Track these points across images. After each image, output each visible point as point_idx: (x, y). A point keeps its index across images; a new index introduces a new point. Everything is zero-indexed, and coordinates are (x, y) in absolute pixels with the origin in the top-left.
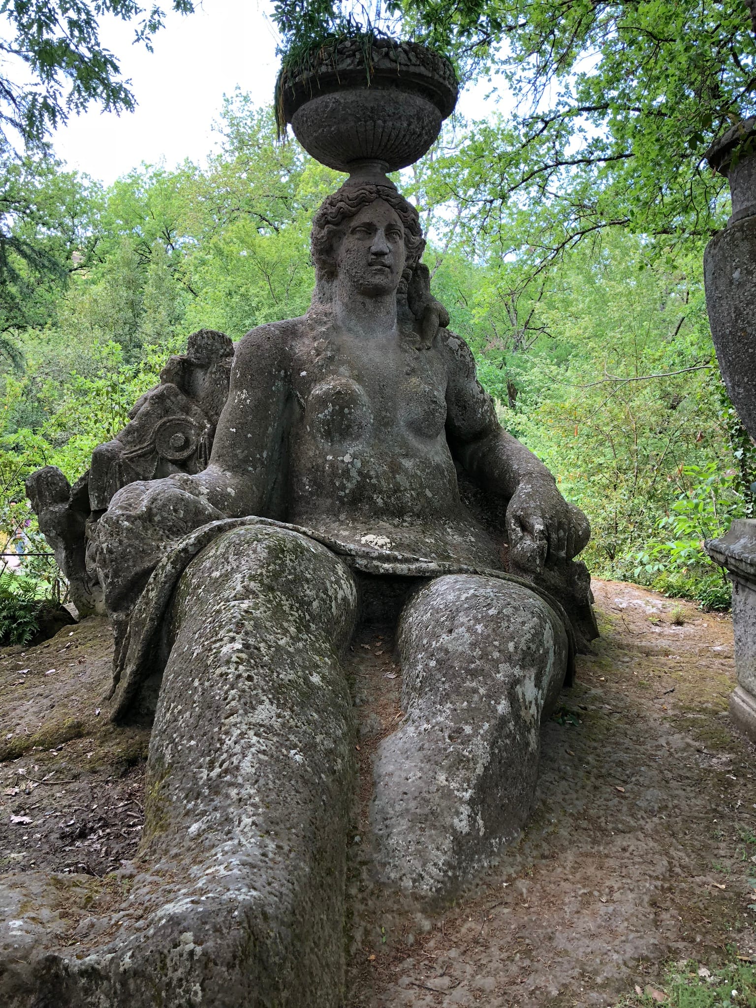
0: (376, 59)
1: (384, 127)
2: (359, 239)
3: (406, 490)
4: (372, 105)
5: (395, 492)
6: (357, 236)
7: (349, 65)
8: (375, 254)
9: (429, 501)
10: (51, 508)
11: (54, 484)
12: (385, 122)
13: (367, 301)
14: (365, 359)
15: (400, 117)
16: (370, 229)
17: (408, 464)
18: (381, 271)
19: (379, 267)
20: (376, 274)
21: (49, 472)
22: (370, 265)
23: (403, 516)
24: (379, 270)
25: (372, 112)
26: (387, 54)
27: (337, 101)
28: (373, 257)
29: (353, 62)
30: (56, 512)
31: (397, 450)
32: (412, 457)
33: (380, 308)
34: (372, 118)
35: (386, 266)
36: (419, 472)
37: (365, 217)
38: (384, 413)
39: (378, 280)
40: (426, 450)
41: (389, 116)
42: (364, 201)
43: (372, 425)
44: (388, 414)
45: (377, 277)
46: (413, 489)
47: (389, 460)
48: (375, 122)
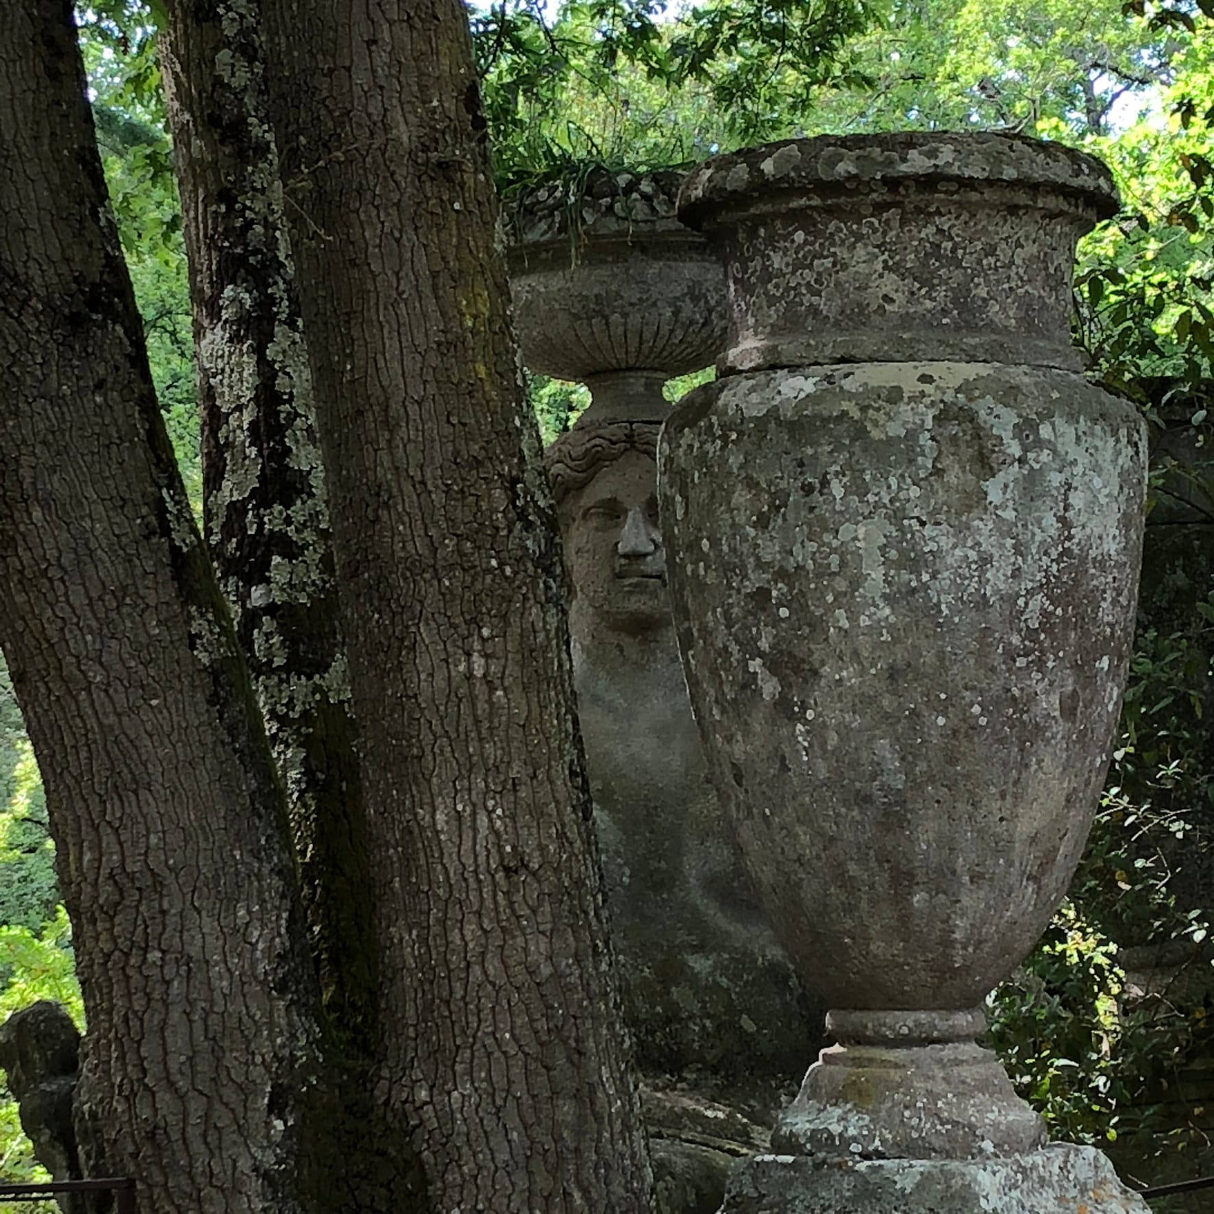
0: (590, 219)
1: (625, 324)
2: (597, 529)
3: (691, 1017)
4: (596, 291)
5: (669, 1021)
6: (593, 523)
7: (545, 232)
8: (626, 556)
9: (745, 1040)
10: (43, 1086)
11: (51, 1035)
12: (625, 315)
13: (627, 641)
14: (621, 756)
15: (654, 304)
16: (613, 512)
17: (700, 964)
18: (639, 588)
19: (635, 580)
20: (630, 593)
21: (41, 1013)
22: (620, 576)
23: (680, 1070)
24: (636, 585)
25: (597, 304)
26: (610, 208)
27: (532, 290)
28: (623, 561)
29: (550, 227)
30: (52, 1093)
31: (682, 937)
32: (714, 949)
33: (654, 654)
34: (599, 313)
35: (651, 577)
36: (724, 982)
37: (602, 489)
38: (653, 864)
39: (638, 604)
40: (745, 934)
41: (632, 304)
42: (599, 459)
43: (627, 888)
44: (663, 865)
45: (633, 599)
46: (709, 1016)
47: (660, 957)
48: (606, 318)
